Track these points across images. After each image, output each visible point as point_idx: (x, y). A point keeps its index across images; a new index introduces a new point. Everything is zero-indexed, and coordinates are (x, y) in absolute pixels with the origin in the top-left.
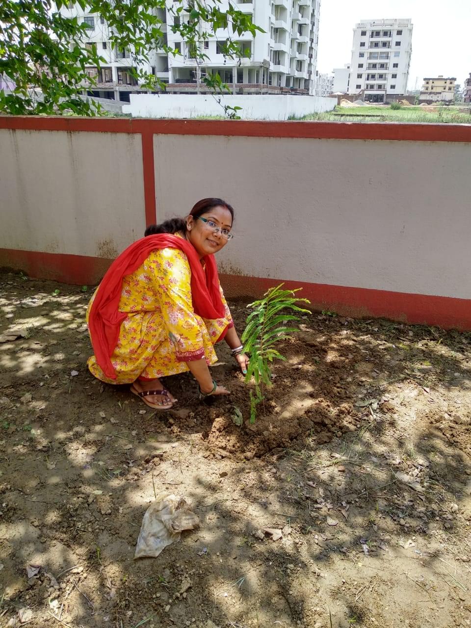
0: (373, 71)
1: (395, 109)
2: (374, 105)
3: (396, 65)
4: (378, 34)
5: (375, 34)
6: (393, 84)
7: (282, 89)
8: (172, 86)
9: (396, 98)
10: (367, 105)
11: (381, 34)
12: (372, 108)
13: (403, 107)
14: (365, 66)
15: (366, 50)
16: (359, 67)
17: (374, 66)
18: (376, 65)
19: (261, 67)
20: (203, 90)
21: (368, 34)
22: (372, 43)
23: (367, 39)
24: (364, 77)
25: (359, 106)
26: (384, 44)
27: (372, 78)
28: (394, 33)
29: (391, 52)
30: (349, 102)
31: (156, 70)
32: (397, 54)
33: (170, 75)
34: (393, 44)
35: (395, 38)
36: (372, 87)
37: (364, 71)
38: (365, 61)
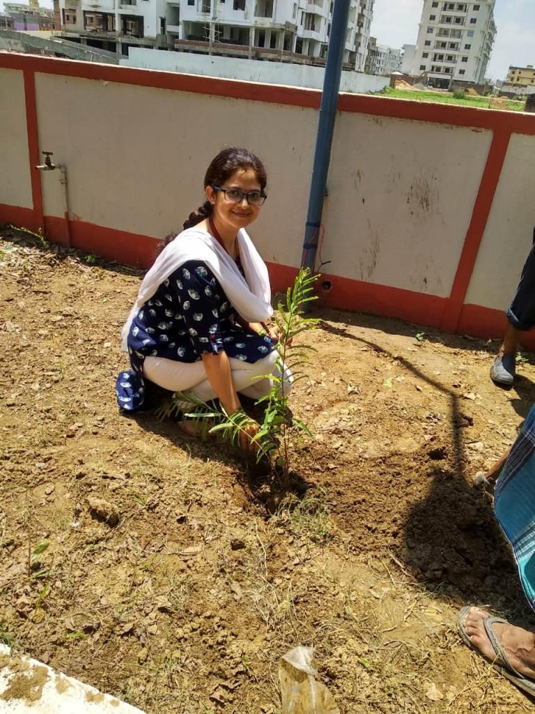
0: (441, 51)
1: (457, 98)
2: (436, 91)
3: (468, 47)
4: (452, 6)
5: (448, 6)
6: (462, 69)
7: (313, 59)
8: (182, 42)
9: (463, 85)
10: (428, 90)
11: (456, 7)
12: (432, 95)
13: (467, 96)
14: (433, 44)
15: (437, 25)
16: (426, 44)
17: (444, 45)
18: (445, 44)
19: (283, 29)
20: (215, 51)
21: (441, 6)
22: (443, 16)
23: (438, 12)
24: (431, 56)
25: (418, 90)
26: (458, 20)
27: (439, 59)
28: (470, 8)
29: (464, 30)
30: (407, 84)
31: (167, 22)
32: (471, 34)
33: (180, 30)
34: (468, 21)
35: (471, 14)
36: (438, 69)
37: (432, 51)
38: (433, 37)
